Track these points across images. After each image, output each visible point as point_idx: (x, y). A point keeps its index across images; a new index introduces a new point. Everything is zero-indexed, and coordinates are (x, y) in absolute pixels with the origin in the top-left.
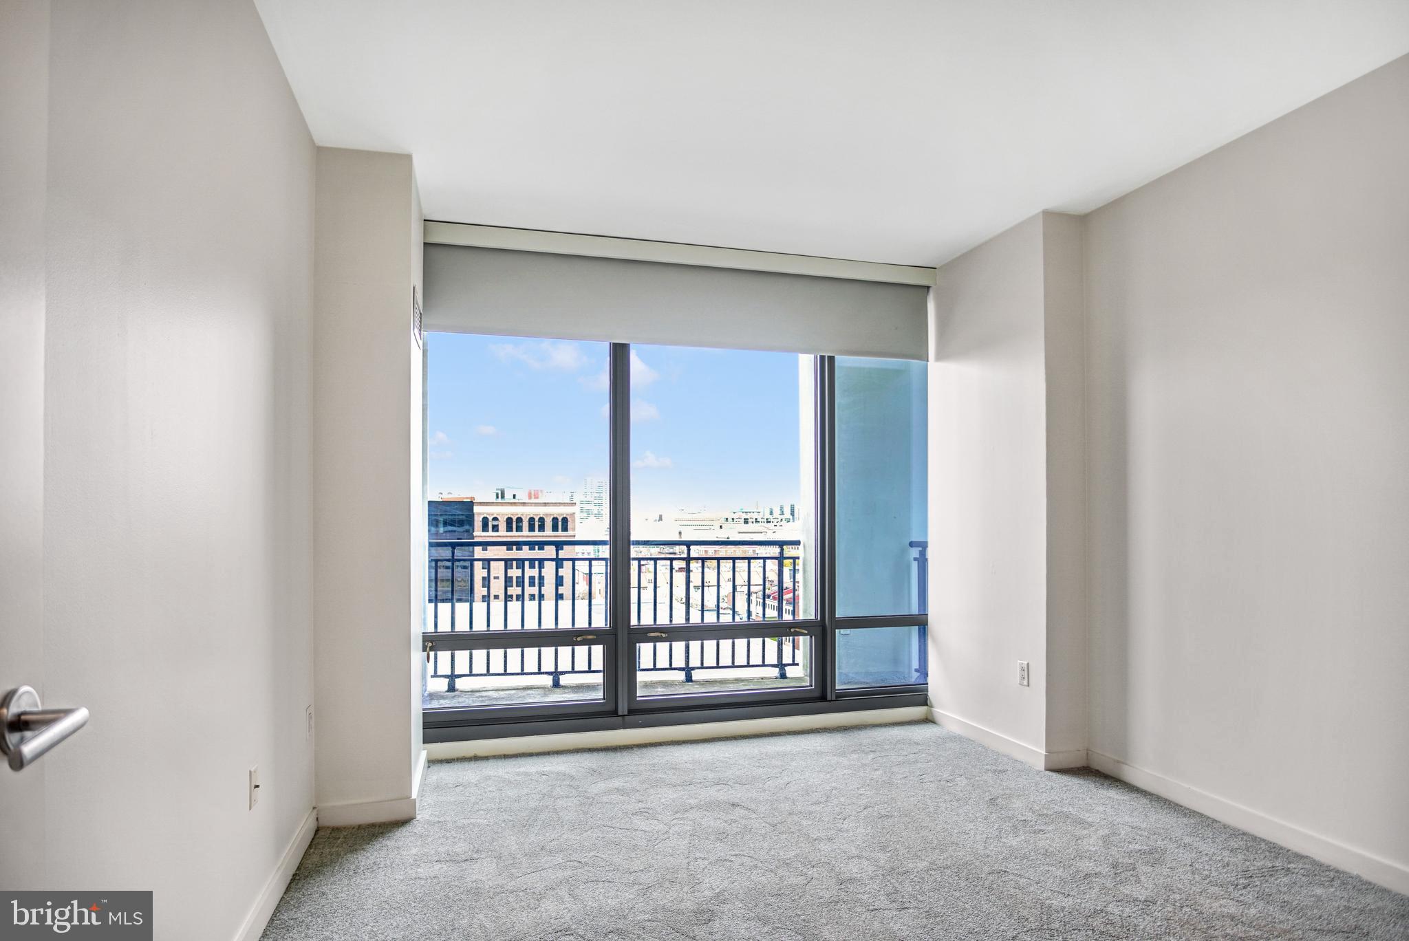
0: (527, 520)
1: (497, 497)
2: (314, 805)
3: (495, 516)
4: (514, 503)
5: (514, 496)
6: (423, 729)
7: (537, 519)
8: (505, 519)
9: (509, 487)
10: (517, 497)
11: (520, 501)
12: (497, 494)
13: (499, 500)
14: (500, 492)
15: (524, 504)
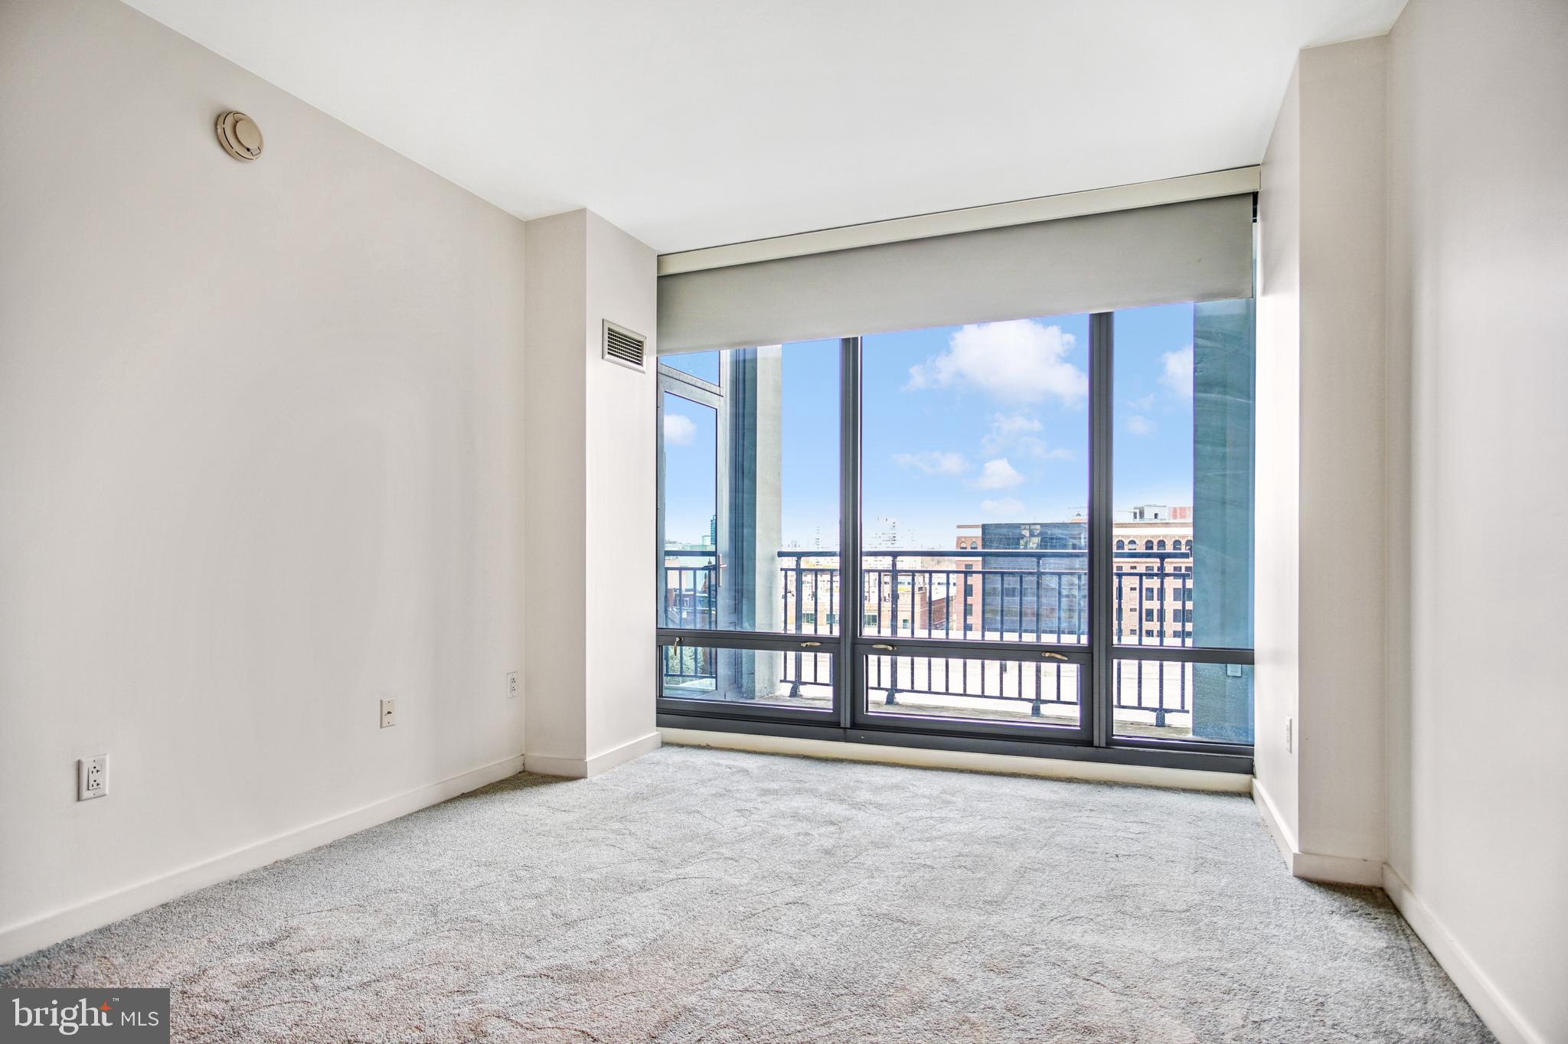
0: (1172, 543)
1: (1135, 517)
2: (523, 752)
3: (1132, 539)
4: (1157, 524)
5: (1156, 515)
6: (657, 713)
7: (1183, 542)
8: (1144, 543)
9: (1150, 506)
10: (1159, 517)
11: (1163, 522)
12: (1135, 514)
13: (1138, 520)
14: (1138, 511)
15: (1167, 525)
